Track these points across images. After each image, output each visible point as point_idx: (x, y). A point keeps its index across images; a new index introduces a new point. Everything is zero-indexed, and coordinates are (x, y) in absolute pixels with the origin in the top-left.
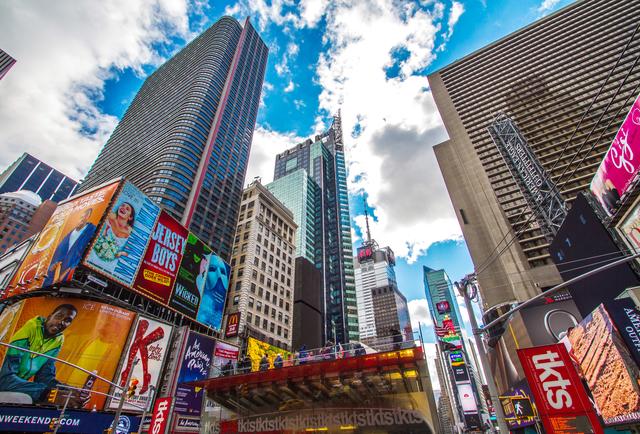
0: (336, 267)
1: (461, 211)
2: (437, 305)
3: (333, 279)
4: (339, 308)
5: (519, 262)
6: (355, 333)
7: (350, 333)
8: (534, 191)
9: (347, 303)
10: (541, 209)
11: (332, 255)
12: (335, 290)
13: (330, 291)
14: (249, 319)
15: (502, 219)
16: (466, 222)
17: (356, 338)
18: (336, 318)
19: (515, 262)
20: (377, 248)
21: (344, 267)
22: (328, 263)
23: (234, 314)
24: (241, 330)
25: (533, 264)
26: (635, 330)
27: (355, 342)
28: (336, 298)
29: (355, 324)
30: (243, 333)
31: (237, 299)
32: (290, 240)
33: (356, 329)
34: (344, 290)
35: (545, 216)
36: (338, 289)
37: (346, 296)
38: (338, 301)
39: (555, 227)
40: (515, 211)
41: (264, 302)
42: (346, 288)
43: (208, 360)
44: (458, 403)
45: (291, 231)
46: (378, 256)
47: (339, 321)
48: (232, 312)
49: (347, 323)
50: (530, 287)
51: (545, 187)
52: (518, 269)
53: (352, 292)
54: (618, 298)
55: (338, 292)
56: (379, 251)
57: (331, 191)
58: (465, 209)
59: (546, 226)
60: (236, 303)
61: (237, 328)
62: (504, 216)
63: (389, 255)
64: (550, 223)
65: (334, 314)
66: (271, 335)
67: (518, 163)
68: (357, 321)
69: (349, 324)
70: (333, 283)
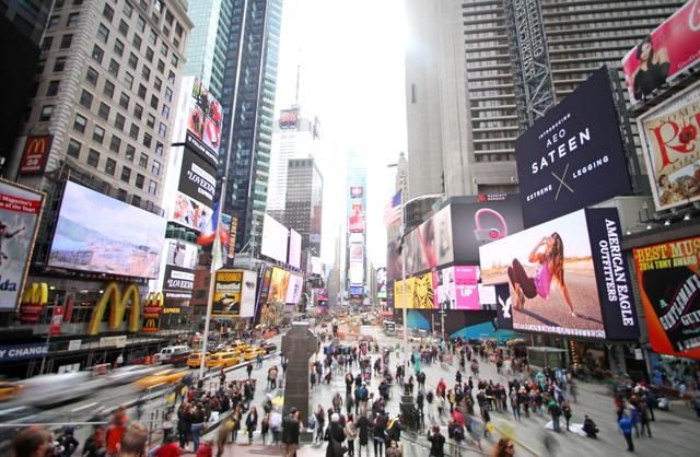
0: (251, 119)
1: (413, 87)
2: (352, 188)
3: (243, 133)
4: (246, 171)
5: (465, 153)
6: (262, 203)
7: (255, 202)
8: (528, 61)
9: (257, 167)
10: (527, 88)
11: (247, 101)
12: (245, 148)
13: (237, 148)
14: (74, 151)
15: (464, 100)
16: (414, 101)
17: (262, 208)
18: (241, 182)
19: (461, 151)
21: (261, 122)
22: (239, 110)
23: (38, 137)
24: (51, 166)
25: (478, 158)
26: (609, 246)
28: (244, 157)
29: (263, 193)
30: (56, 172)
31: (47, 111)
32: (176, 43)
33: (263, 199)
34: (257, 151)
35: (528, 98)
36: (248, 147)
37: (258, 158)
38: (246, 164)
39: (534, 114)
40: (480, 93)
41: (111, 131)
42: (259, 149)
44: (347, 275)
45: (180, 30)
46: (303, 124)
47: (244, 186)
48: (36, 133)
49: (253, 190)
50: (467, 182)
51: (541, 60)
52: (462, 160)
53: (265, 155)
54: (596, 207)
55: (248, 152)
56: (305, 120)
57: (258, 9)
58: (418, 85)
59: (524, 111)
60: (46, 118)
61: (43, 162)
62: (467, 96)
63: (315, 127)
64: (530, 108)
65: (239, 177)
66: (120, 185)
67: (521, 19)
68: (266, 190)
69: (256, 192)
70: (243, 139)
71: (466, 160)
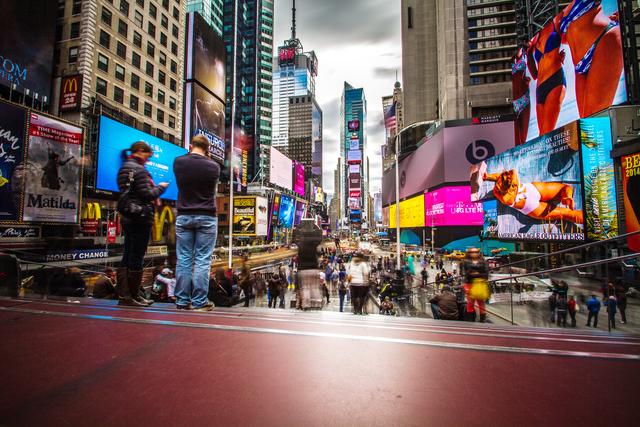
0: (251, 56)
1: (410, 9)
2: (349, 123)
3: (246, 71)
4: (251, 107)
5: (461, 75)
6: (267, 138)
7: (261, 136)
9: (261, 103)
11: (247, 38)
12: (248, 85)
13: (242, 86)
14: (102, 89)
15: (462, 18)
16: (410, 26)
17: (268, 142)
18: (247, 118)
19: (456, 74)
20: (300, 51)
21: (261, 58)
22: (240, 48)
23: (71, 77)
24: (85, 103)
27: (265, 146)
28: (248, 95)
29: (268, 128)
30: (89, 108)
31: (74, 52)
33: (269, 133)
34: (259, 88)
35: (529, 10)
36: (251, 84)
37: (261, 94)
38: (251, 100)
40: (478, 10)
41: (130, 69)
42: (261, 86)
43: (14, 140)
44: (346, 203)
46: (301, 62)
47: (250, 122)
48: (67, 73)
49: (258, 126)
50: (462, 105)
52: (457, 84)
53: (268, 91)
55: (251, 89)
56: (302, 55)
58: (414, 7)
59: (524, 25)
60: (74, 59)
61: (78, 99)
62: (465, 15)
63: (312, 62)
64: (530, 21)
65: (245, 114)
66: (145, 119)
68: (270, 125)
69: (262, 127)
70: (246, 76)
71: (461, 84)
